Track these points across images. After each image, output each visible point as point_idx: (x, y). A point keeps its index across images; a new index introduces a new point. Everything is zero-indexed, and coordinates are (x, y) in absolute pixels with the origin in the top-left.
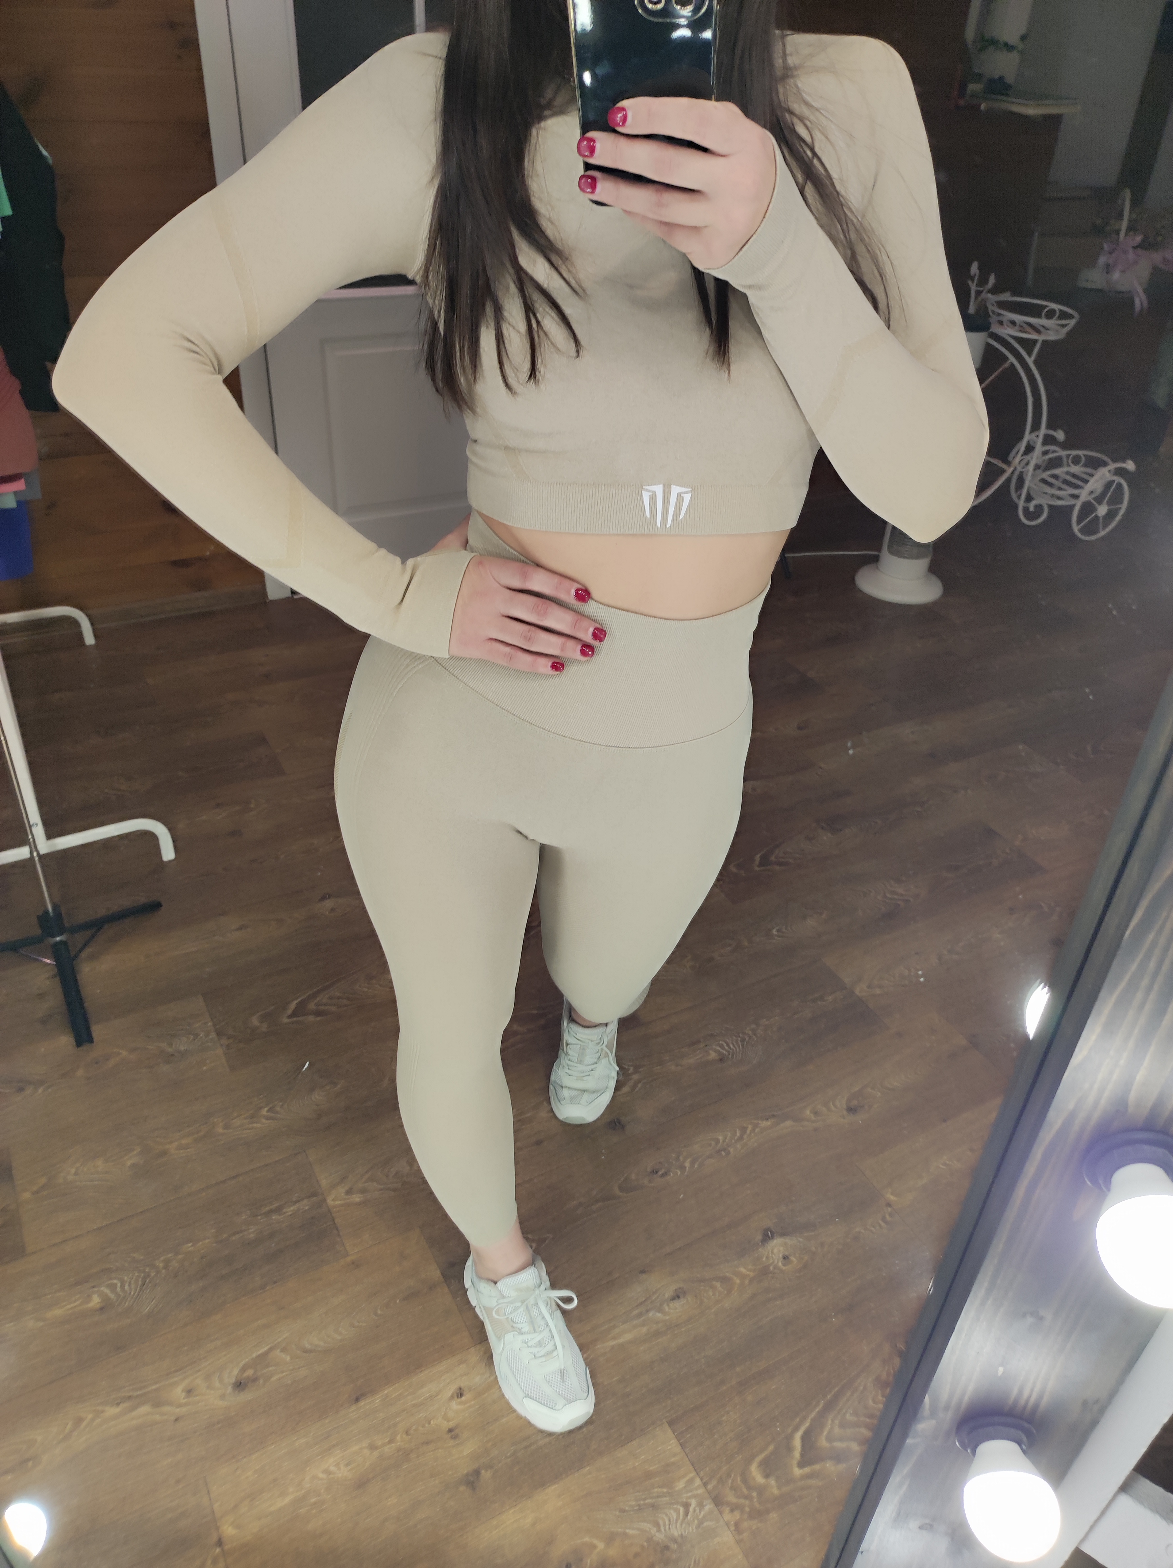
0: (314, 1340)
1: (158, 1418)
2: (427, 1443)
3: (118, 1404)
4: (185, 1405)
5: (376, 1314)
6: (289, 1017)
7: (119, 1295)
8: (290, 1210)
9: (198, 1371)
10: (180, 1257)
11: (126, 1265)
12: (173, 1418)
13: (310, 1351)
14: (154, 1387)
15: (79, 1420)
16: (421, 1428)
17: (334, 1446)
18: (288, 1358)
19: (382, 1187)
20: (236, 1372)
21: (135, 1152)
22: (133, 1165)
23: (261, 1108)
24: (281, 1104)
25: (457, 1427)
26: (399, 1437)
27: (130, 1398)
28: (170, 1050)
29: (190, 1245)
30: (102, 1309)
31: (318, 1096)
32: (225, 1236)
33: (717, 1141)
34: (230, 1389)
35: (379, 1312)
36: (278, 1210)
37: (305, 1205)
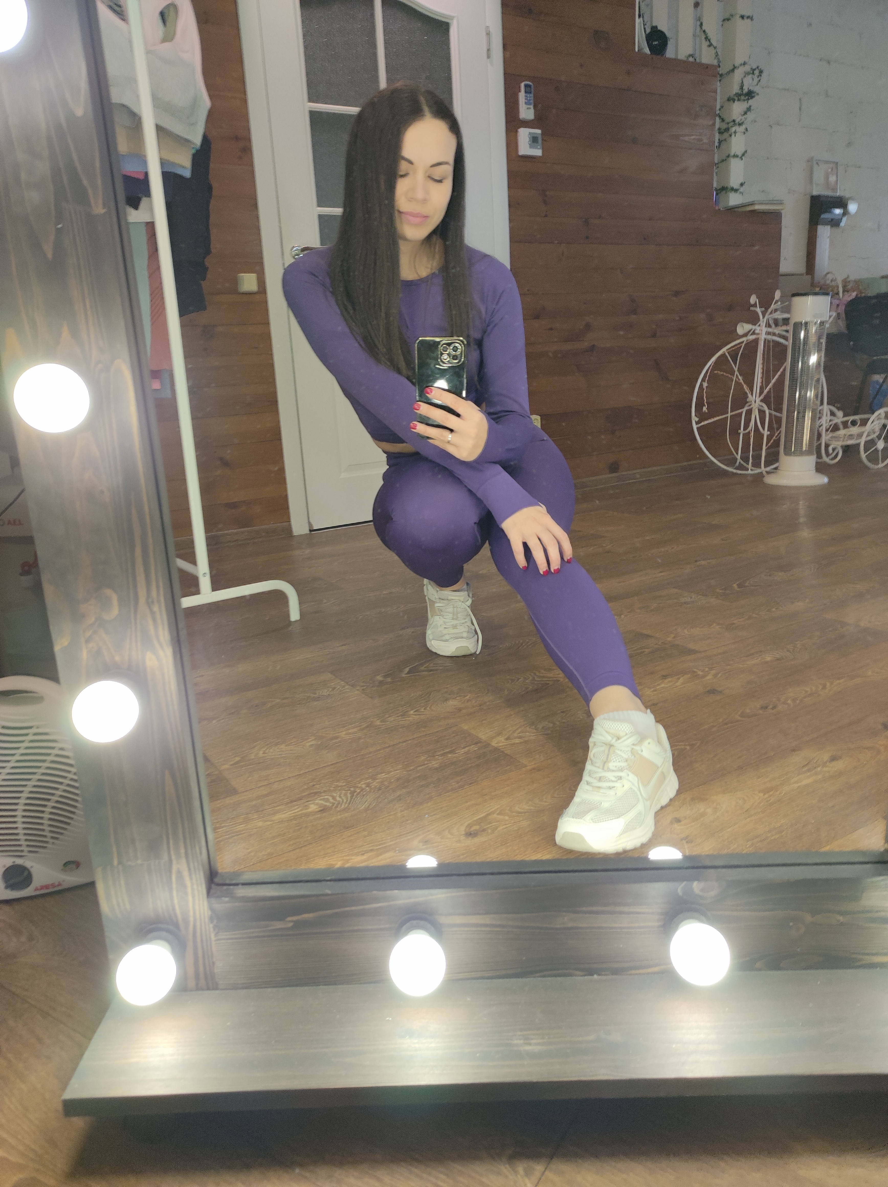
0: (523, 807)
6: (407, 674)
7: (333, 803)
8: (462, 751)
9: (427, 831)
10: (378, 781)
11: (332, 789)
14: (391, 843)
18: (507, 818)
21: (311, 739)
22: (312, 745)
23: (408, 711)
24: (424, 708)
27: (372, 850)
28: (315, 696)
30: (320, 811)
31: (453, 703)
32: (411, 768)
33: (805, 690)
34: (463, 838)
36: (451, 752)
37: (473, 748)
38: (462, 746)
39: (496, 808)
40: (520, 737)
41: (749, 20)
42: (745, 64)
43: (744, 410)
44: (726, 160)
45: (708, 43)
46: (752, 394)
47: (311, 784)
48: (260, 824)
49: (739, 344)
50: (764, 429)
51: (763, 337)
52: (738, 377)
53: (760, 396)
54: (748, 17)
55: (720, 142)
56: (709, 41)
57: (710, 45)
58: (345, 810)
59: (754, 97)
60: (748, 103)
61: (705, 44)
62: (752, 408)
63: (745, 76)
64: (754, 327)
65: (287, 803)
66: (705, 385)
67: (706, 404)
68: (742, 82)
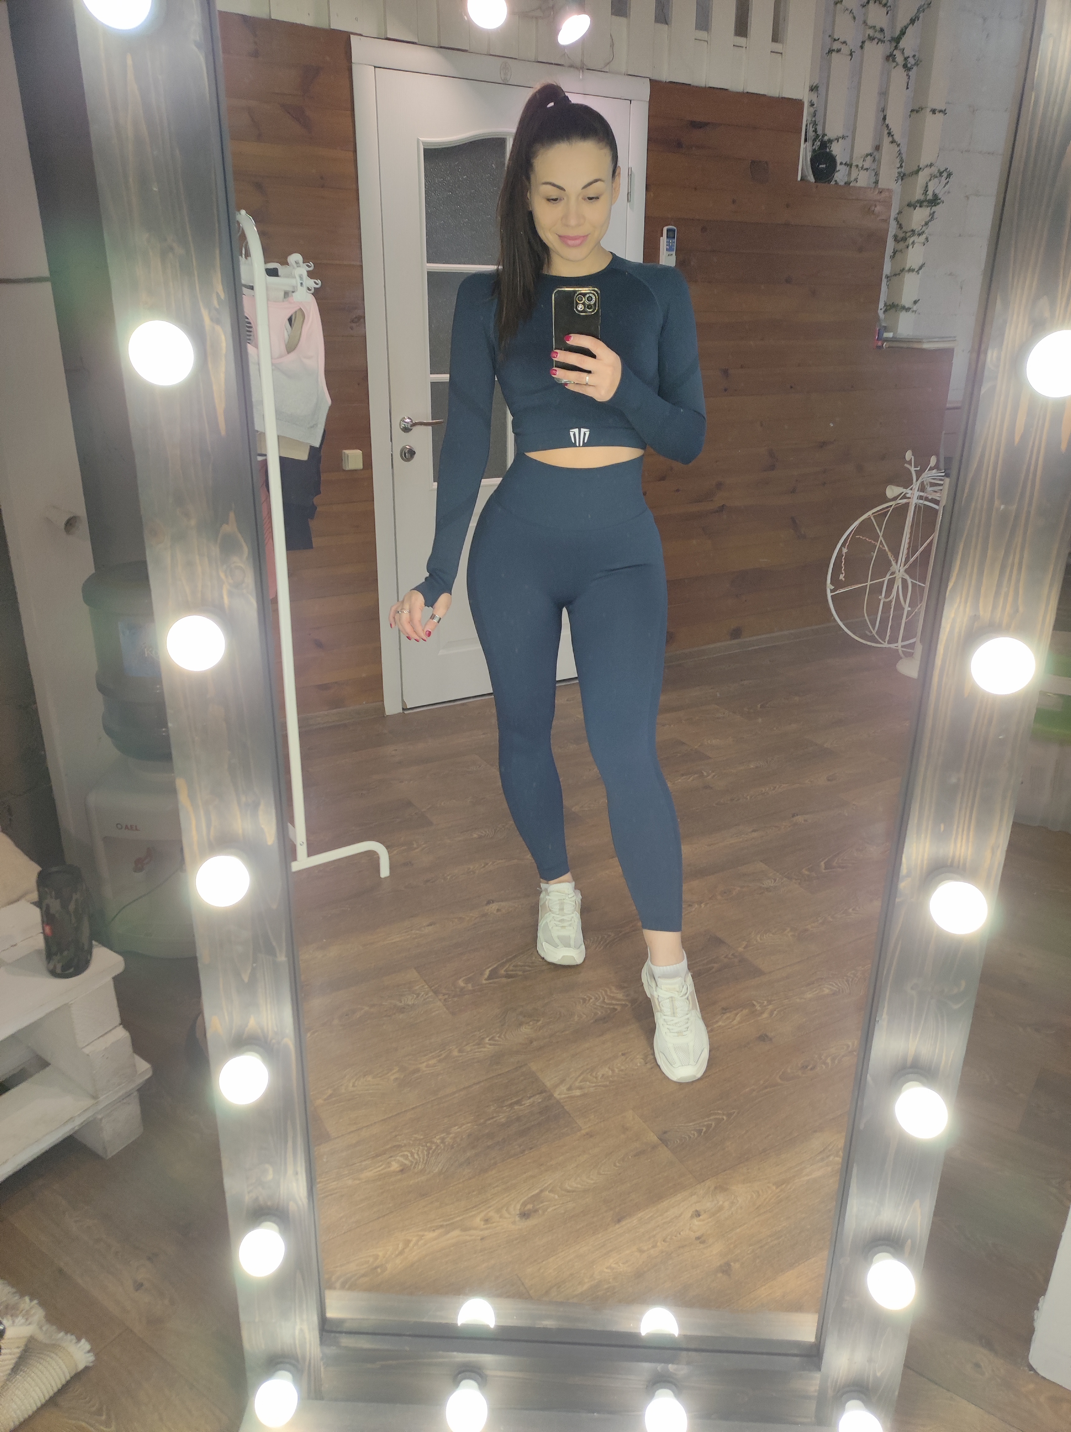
0: (572, 1184)
1: (468, 1238)
2: (683, 1247)
3: (434, 1230)
4: (487, 1229)
5: (615, 1165)
6: (486, 980)
7: (412, 1162)
8: (528, 1102)
9: (489, 1207)
10: (451, 1136)
11: (411, 1142)
12: (479, 1238)
13: (573, 1191)
14: (458, 1219)
15: (407, 1242)
16: (674, 1237)
17: (611, 1251)
18: (556, 1197)
19: (594, 1085)
20: (518, 1207)
21: (394, 1071)
22: (396, 1079)
23: (483, 1039)
24: (498, 1035)
25: (702, 1235)
26: (659, 1244)
27: (442, 1226)
28: (400, 1004)
29: (457, 1127)
30: (402, 1171)
31: (526, 1030)
32: (482, 1121)
33: (848, 1046)
34: (517, 1219)
35: (618, 1164)
36: (518, 1103)
37: (538, 1099)
38: (528, 1095)
39: (549, 1183)
40: (581, 1088)
41: (941, 114)
42: (931, 165)
43: (886, 579)
44: (899, 274)
45: (890, 139)
46: (897, 563)
47: (394, 1134)
48: (350, 1182)
49: (887, 507)
50: (905, 602)
51: (914, 501)
52: (882, 542)
53: (904, 566)
54: (940, 111)
55: (895, 252)
56: (892, 136)
57: (893, 142)
58: (422, 1172)
59: (938, 204)
60: (931, 209)
61: (887, 140)
62: (895, 577)
63: (930, 180)
64: (905, 491)
65: (373, 1157)
66: (845, 550)
67: (843, 572)
68: (927, 186)
